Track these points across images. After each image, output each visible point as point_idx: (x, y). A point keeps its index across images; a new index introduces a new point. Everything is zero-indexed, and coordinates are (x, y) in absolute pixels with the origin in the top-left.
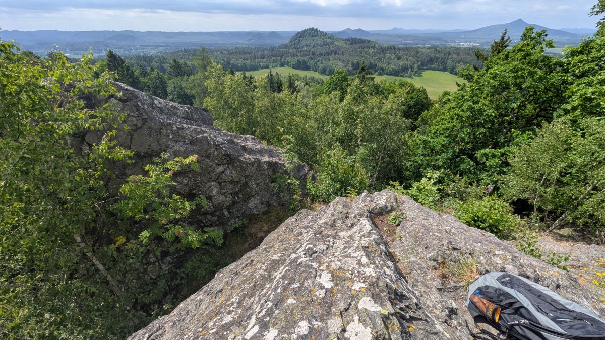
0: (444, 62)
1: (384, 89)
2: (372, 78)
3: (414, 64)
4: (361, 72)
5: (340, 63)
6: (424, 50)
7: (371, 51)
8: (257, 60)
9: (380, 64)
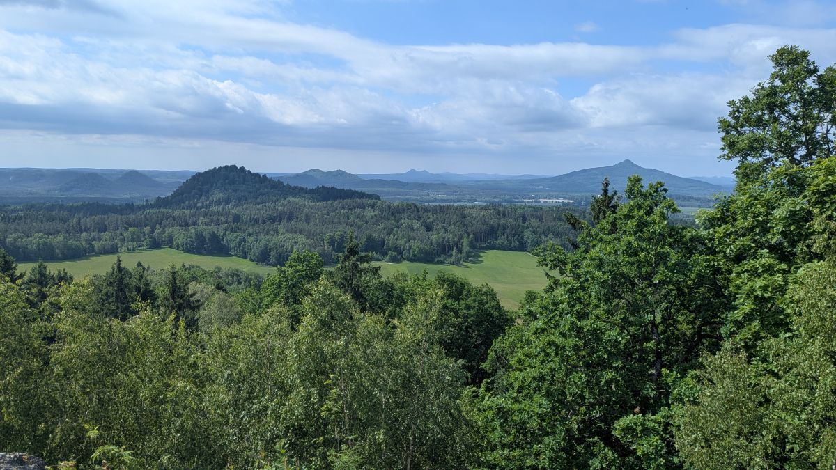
0: (517, 234)
1: (403, 292)
2: (375, 271)
3: (462, 237)
4: (347, 258)
5: (302, 239)
6: (475, 212)
7: (369, 213)
8: (85, 234)
9: (391, 240)
